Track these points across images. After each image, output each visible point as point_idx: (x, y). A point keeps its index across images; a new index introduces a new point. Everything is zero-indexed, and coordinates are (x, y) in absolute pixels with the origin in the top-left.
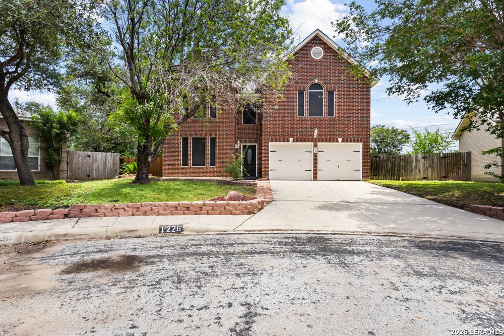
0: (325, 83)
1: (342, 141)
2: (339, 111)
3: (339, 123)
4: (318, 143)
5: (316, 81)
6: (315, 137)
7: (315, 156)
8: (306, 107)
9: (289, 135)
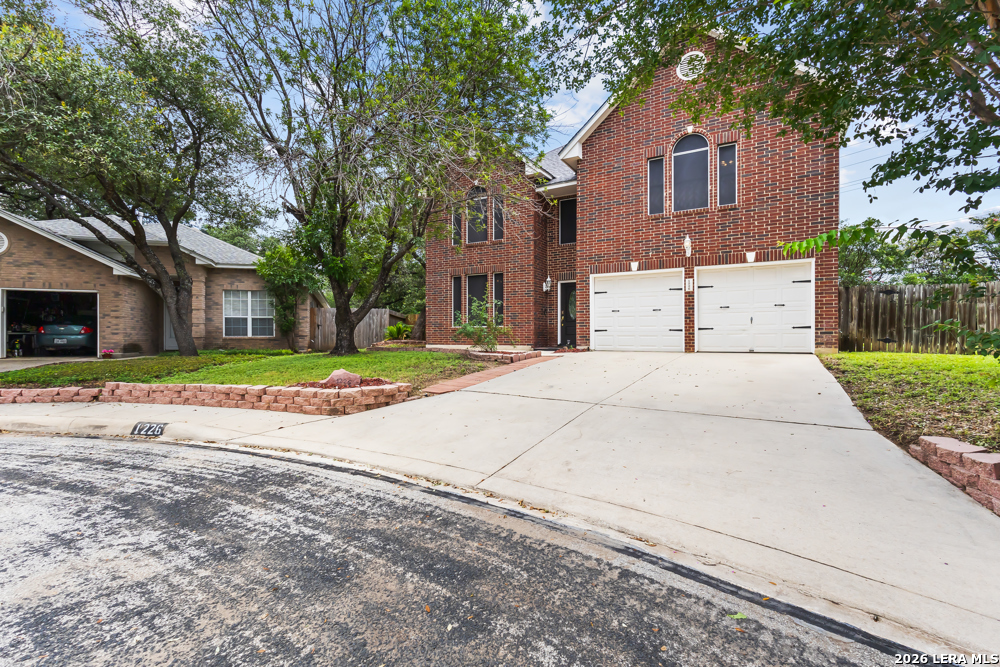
0: (712, 129)
1: (757, 260)
2: (749, 188)
3: (748, 217)
4: (696, 268)
5: (690, 129)
6: (688, 254)
7: (689, 298)
8: (669, 191)
9: (630, 257)
